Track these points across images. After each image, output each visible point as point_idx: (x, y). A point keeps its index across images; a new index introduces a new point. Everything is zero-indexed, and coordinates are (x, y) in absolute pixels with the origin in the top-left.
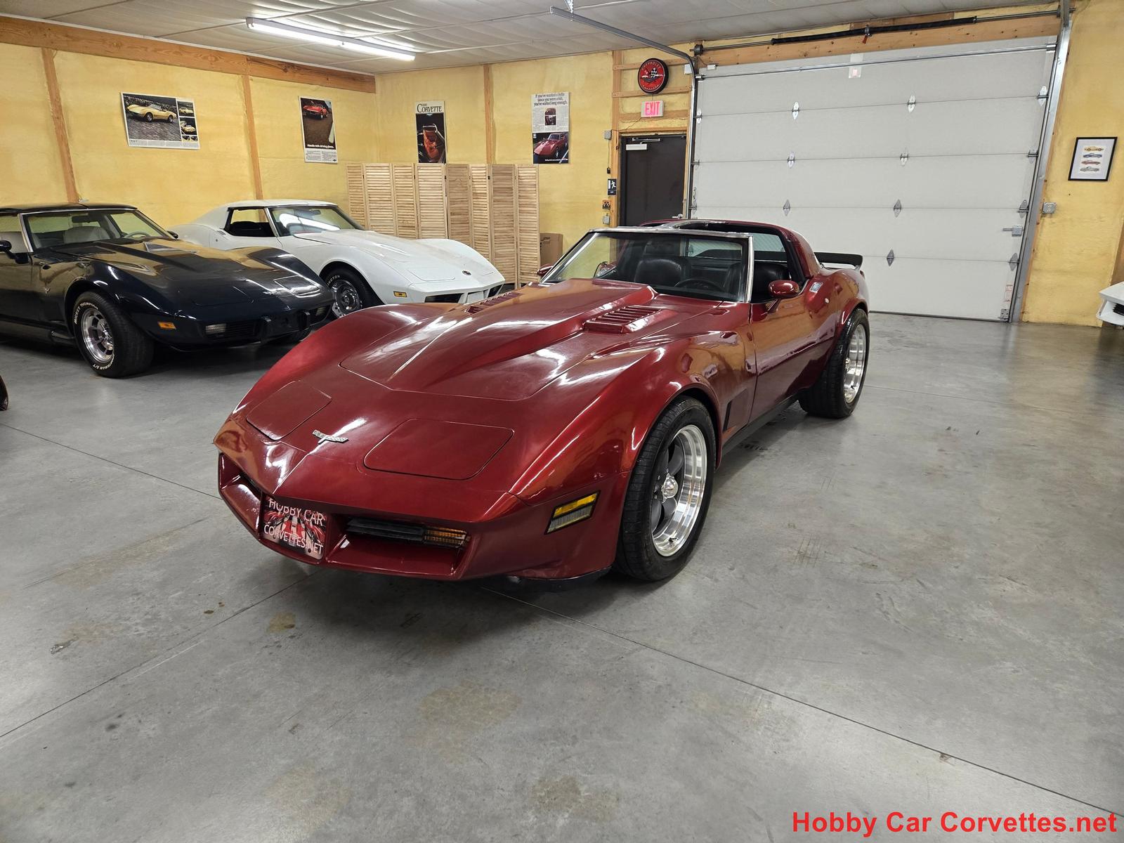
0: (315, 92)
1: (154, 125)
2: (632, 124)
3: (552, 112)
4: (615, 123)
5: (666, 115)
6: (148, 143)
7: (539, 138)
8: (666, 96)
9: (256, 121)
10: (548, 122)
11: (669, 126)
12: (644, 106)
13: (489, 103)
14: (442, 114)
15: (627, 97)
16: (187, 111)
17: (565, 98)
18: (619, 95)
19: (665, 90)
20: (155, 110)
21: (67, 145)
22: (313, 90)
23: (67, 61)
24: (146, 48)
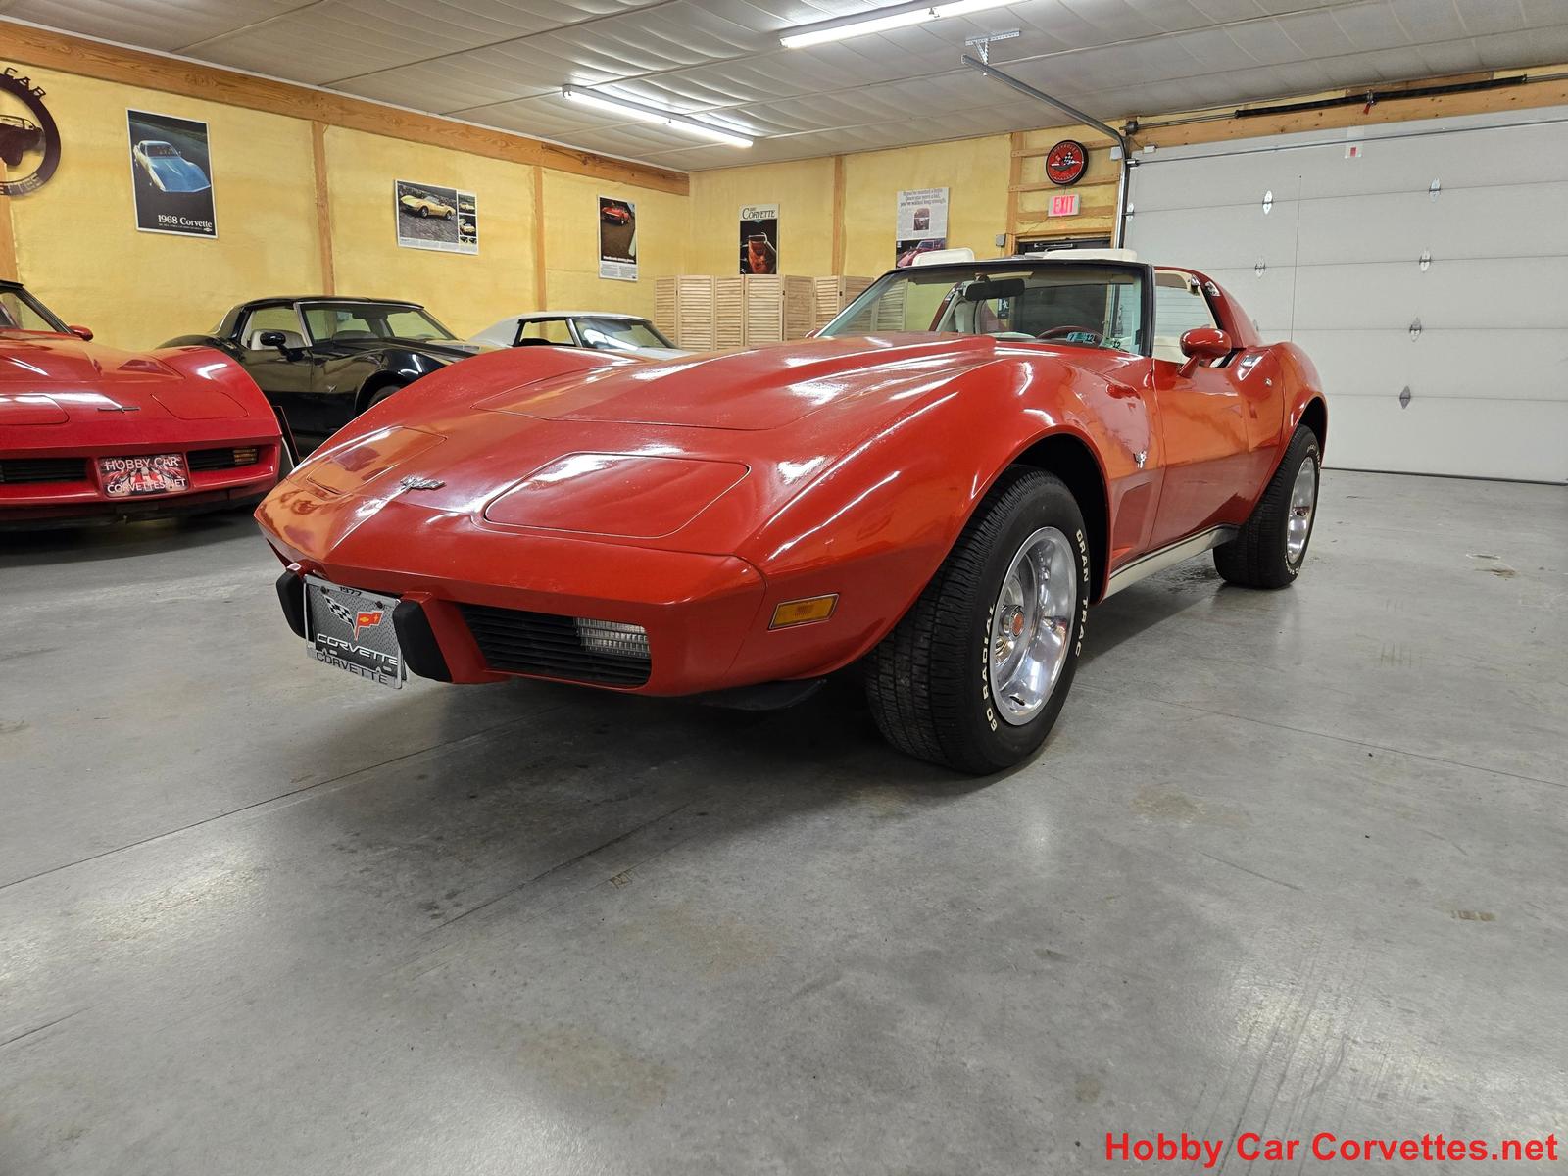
0: (618, 191)
1: (429, 222)
2: (1035, 225)
3: (924, 213)
4: (1010, 224)
5: (1083, 213)
6: (421, 243)
7: (905, 247)
8: (1083, 189)
9: (546, 224)
10: (918, 227)
11: (1086, 226)
12: (1052, 200)
13: (839, 204)
14: (775, 220)
15: (1028, 191)
16: (468, 207)
17: (944, 195)
18: (1018, 188)
19: (1081, 181)
20: (432, 204)
21: (330, 240)
22: (617, 189)
23: (338, 139)
24: (429, 128)
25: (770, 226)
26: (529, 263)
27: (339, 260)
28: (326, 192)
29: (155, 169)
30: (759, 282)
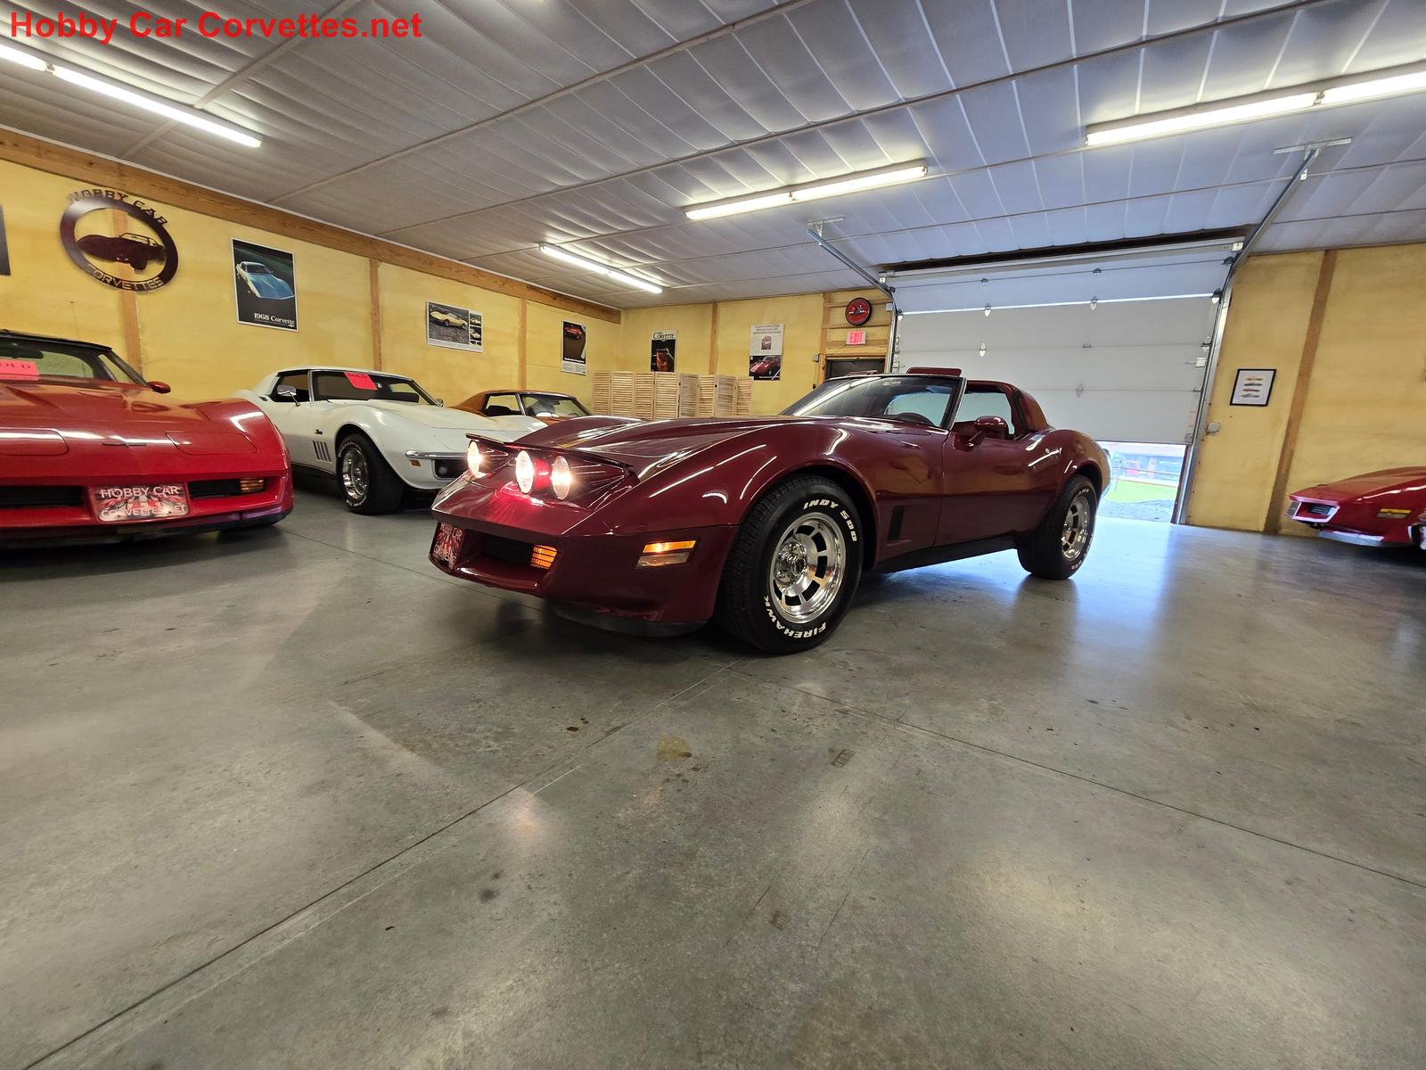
0: (575, 318)
1: (450, 330)
2: (838, 350)
3: (768, 339)
4: (822, 348)
5: (868, 343)
6: (444, 343)
7: (756, 359)
8: (869, 328)
9: (528, 335)
10: (764, 348)
11: (870, 352)
12: (849, 334)
13: (714, 331)
14: (675, 341)
15: (834, 328)
16: (477, 322)
17: (781, 328)
18: (827, 326)
19: (868, 324)
20: (452, 318)
21: (379, 337)
22: (574, 317)
23: (387, 271)
24: (451, 269)
25: (671, 344)
26: (516, 360)
27: (385, 351)
28: (378, 306)
29: (253, 282)
30: (663, 377)
